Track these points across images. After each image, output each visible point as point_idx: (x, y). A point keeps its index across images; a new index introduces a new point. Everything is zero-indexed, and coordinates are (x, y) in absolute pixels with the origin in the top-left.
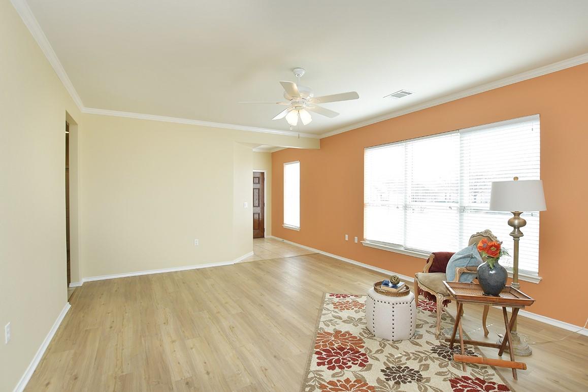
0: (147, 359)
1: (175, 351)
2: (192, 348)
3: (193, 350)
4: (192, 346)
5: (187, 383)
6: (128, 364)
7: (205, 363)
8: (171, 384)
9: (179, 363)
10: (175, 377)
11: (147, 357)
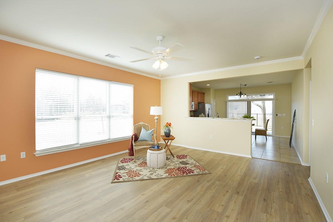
0: (250, 215)
1: (232, 210)
2: (222, 205)
3: (222, 204)
4: (221, 207)
5: (238, 193)
6: (263, 219)
7: (224, 195)
8: (245, 196)
9: (235, 202)
10: (241, 198)
11: (250, 217)
